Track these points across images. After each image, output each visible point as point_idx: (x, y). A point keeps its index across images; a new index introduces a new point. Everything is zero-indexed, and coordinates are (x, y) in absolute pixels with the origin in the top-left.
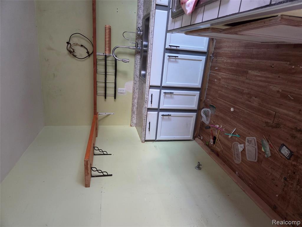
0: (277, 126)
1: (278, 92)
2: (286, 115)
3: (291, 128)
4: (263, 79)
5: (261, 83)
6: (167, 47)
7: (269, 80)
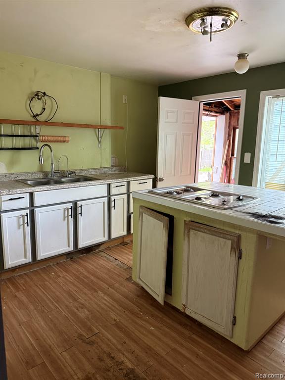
0: (91, 343)
1: (115, 320)
2: (108, 340)
3: (104, 351)
4: (109, 305)
5: (103, 306)
6: (79, 204)
7: (113, 308)
